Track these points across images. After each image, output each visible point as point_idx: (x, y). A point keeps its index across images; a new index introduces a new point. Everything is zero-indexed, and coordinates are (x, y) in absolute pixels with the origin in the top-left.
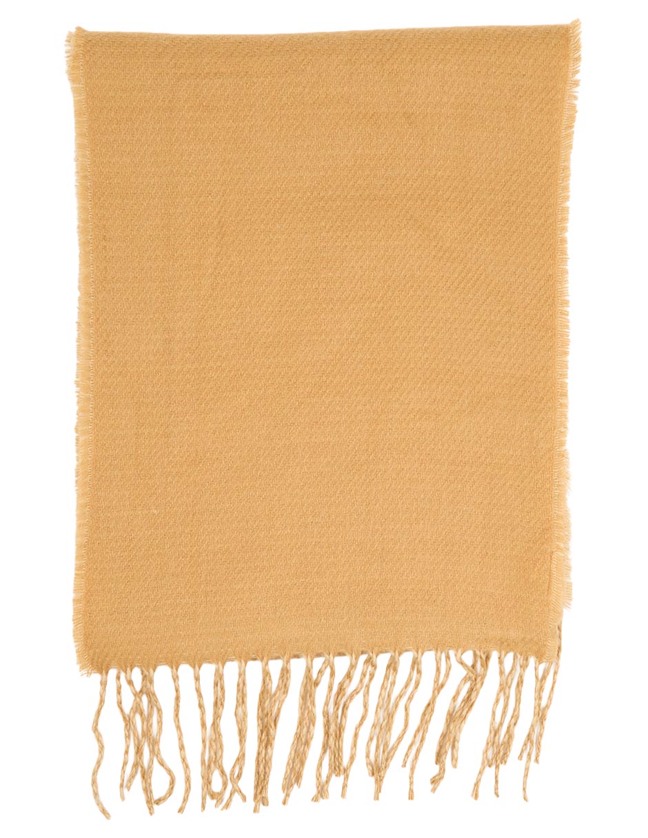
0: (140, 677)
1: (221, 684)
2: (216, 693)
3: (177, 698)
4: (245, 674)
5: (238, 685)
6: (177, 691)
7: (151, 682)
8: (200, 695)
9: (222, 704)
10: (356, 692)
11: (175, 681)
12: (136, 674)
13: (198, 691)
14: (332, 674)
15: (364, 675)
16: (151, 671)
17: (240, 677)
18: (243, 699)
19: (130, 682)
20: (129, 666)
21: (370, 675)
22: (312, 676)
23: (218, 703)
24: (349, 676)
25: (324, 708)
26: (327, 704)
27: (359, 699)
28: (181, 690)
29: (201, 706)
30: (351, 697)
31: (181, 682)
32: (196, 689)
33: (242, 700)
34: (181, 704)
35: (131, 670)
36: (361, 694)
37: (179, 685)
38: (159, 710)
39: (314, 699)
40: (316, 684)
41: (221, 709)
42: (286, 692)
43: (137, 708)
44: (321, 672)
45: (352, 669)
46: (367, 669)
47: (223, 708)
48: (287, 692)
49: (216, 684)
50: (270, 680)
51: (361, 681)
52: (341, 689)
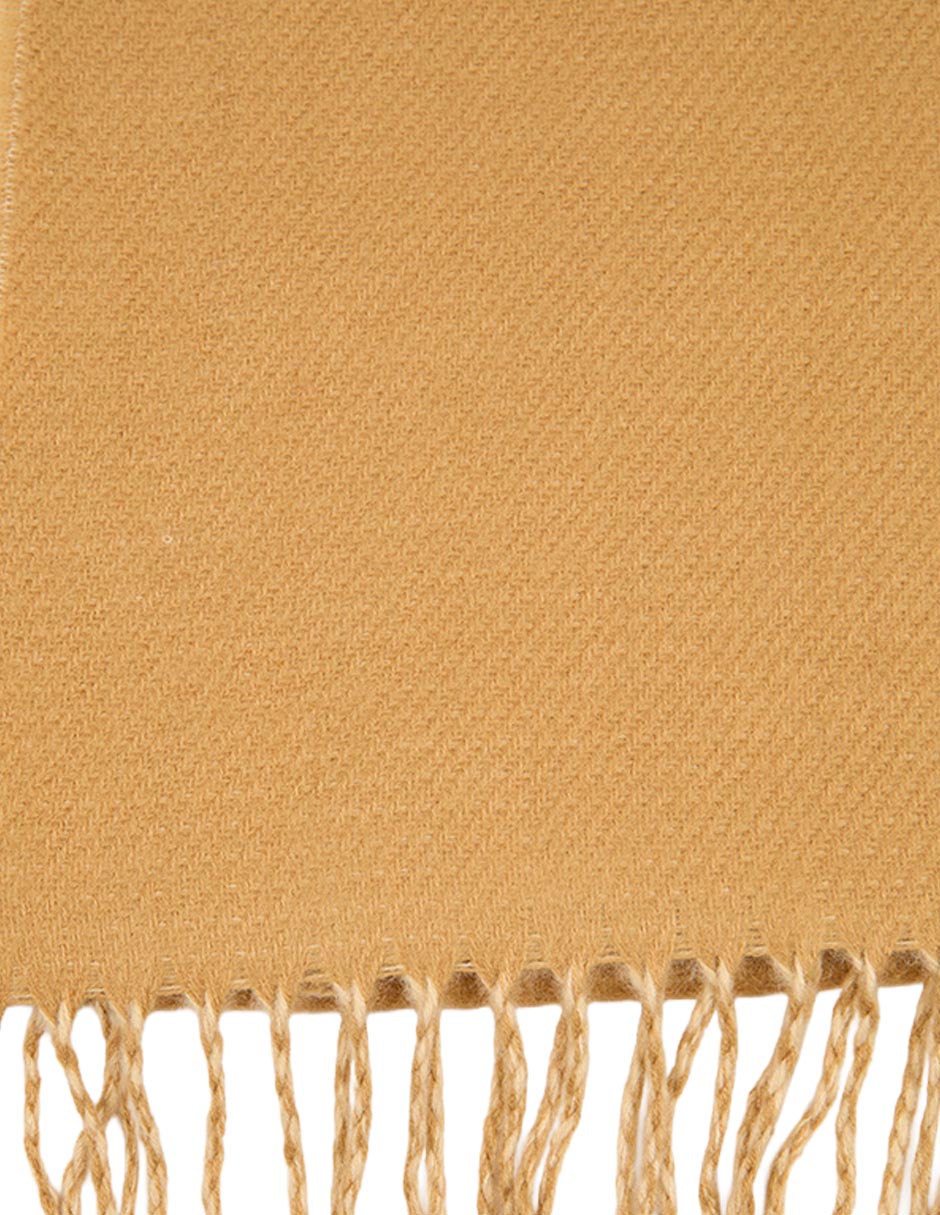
0: (100, 1044)
1: (358, 1064)
2: (341, 1103)
3: (217, 1118)
4: (437, 1033)
5: (416, 1069)
6: (216, 1086)
7: (135, 1053)
8: (290, 1111)
9: (362, 1143)
10: (812, 1120)
11: (209, 1052)
12: (86, 1030)
13: (283, 1088)
14: (729, 1044)
15: (835, 1053)
16: (136, 1010)
17: (420, 1039)
18: (429, 1130)
19: (67, 1056)
20: (66, 994)
21: (857, 1050)
22: (659, 1045)
23: (350, 1143)
24: (786, 1053)
25: (703, 1171)
26: (712, 1156)
27: (822, 1144)
28: (229, 1085)
29: (292, 1152)
30: (794, 1144)
31: (229, 1060)
32: (278, 1080)
33: (426, 1133)
34: (227, 1141)
35: (73, 1012)
36: (828, 1126)
37: (221, 1069)
38: (157, 1161)
39: (668, 1137)
40: (676, 1086)
41: (358, 1157)
42: (573, 1112)
43: (89, 1163)
44: (689, 1040)
45: (794, 1018)
46: (844, 1031)
47: (365, 1154)
48: (577, 1109)
49: (342, 1076)
50: (521, 1058)
51: (826, 1077)
52: (762, 1103)
